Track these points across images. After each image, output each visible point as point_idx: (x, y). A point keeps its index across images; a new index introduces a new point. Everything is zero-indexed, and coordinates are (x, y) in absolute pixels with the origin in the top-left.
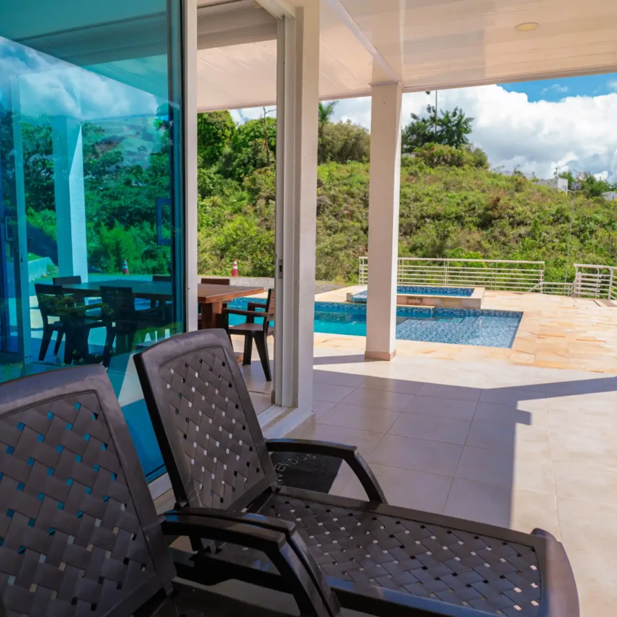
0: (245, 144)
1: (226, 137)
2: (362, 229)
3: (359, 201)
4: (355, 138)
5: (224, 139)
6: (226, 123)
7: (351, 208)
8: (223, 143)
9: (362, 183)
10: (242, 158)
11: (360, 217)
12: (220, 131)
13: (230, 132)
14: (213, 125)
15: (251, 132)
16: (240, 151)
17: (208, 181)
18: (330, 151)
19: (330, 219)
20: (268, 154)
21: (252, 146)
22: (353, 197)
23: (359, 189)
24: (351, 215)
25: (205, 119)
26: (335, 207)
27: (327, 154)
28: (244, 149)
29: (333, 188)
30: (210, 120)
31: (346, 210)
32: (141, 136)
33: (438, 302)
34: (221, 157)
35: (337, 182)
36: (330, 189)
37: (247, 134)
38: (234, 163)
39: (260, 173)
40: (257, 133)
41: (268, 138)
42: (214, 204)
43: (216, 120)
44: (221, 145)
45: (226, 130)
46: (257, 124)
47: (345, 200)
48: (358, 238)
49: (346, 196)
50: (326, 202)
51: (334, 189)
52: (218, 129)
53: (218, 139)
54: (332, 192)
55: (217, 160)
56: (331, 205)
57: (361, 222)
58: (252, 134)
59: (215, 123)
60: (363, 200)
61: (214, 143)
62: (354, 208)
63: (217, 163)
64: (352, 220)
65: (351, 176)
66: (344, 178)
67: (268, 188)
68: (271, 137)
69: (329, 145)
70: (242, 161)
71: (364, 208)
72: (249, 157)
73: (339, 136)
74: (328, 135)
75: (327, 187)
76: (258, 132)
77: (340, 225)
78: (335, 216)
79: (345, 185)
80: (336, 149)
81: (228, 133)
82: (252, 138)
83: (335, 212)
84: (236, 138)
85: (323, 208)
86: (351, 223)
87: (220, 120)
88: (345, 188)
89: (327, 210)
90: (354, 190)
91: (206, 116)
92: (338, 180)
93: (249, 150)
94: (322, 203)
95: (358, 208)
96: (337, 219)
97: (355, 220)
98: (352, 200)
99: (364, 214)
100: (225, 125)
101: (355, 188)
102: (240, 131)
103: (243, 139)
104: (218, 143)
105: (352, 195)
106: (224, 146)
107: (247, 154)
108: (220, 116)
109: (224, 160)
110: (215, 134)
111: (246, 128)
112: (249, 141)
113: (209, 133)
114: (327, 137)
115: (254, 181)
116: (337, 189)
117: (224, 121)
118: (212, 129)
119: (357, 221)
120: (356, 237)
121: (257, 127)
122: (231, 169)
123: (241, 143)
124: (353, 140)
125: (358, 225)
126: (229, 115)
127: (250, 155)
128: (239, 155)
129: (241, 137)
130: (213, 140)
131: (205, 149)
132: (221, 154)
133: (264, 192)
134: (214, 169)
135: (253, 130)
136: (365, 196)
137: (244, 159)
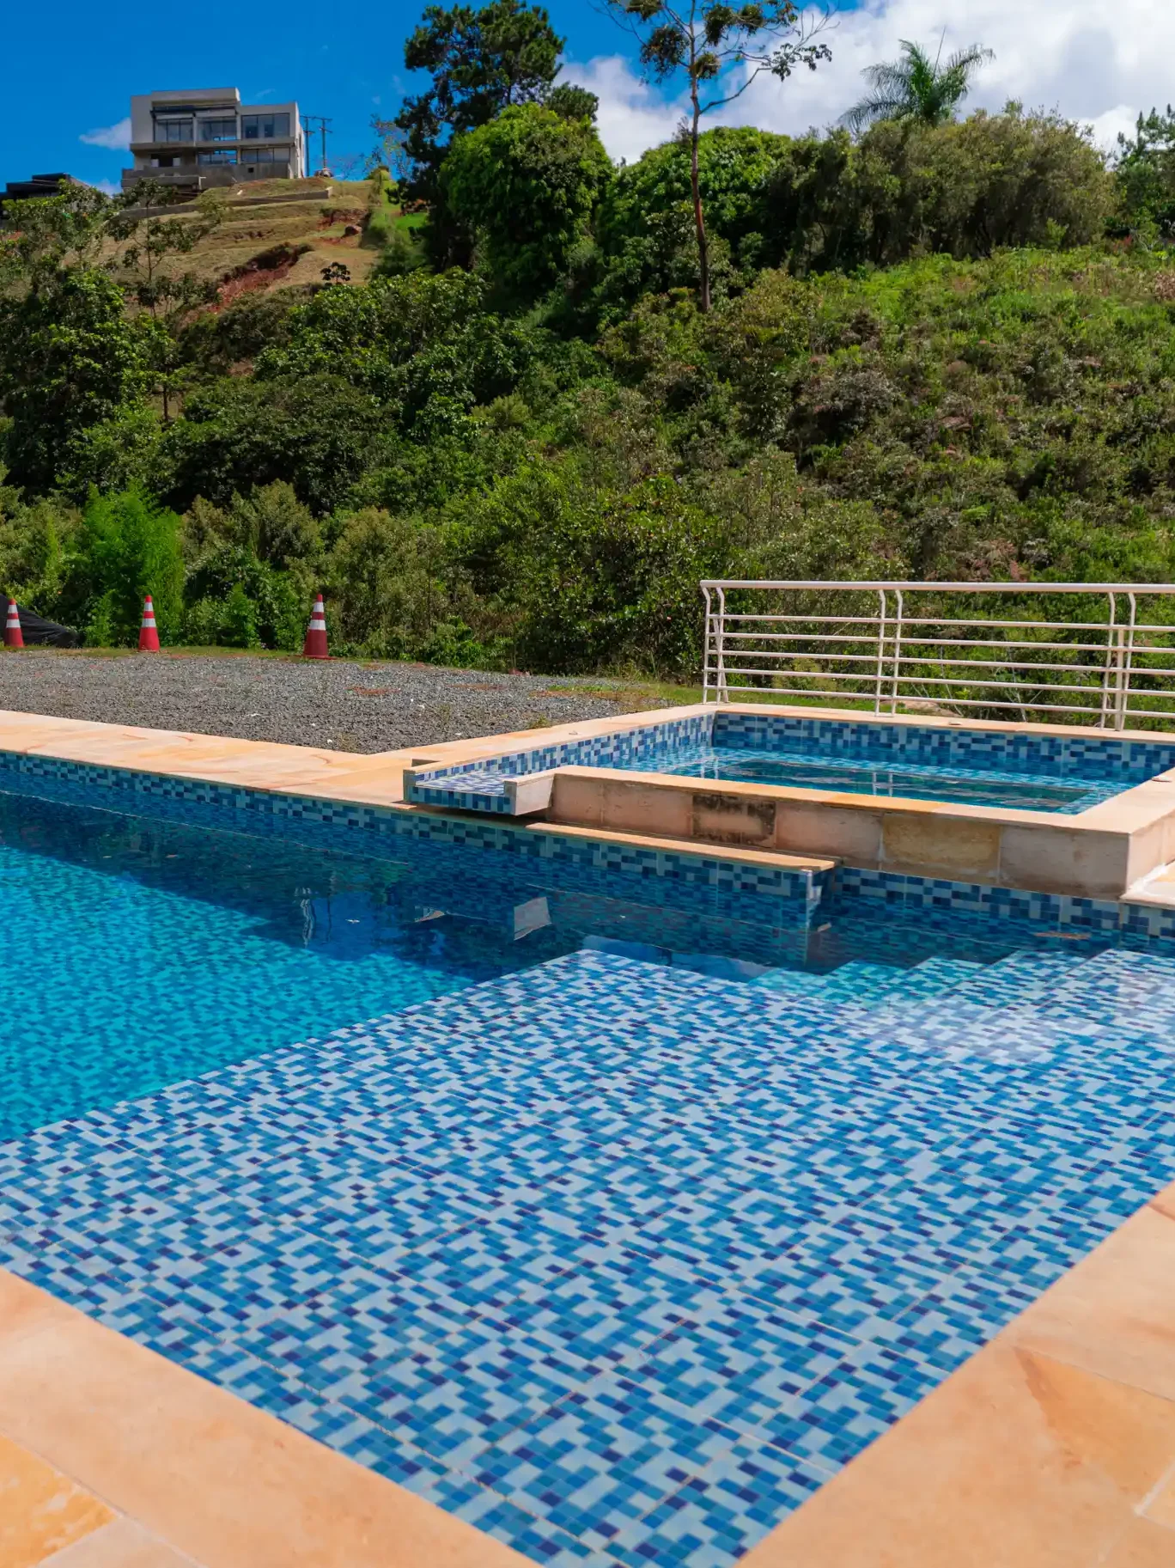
0: (635, 226)
1: (578, 209)
2: (1010, 479)
3: (1011, 379)
4: (1033, 165)
5: (572, 218)
6: (583, 164)
7: (975, 409)
8: (570, 230)
9: (1026, 318)
10: (621, 271)
11: (1007, 439)
12: (562, 191)
13: (594, 194)
14: (539, 176)
15: (655, 184)
16: (619, 250)
17: (500, 350)
18: (931, 217)
19: (887, 451)
20: (703, 247)
21: (655, 226)
22: (984, 369)
23: (1013, 338)
24: (973, 434)
25: (515, 161)
26: (913, 408)
27: (917, 227)
28: (629, 241)
29: (912, 341)
30: (532, 160)
31: (953, 414)
32: (356, 239)
33: (860, 837)
34: (563, 275)
35: (929, 320)
36: (901, 345)
37: (644, 193)
38: (598, 290)
39: (655, 309)
40: (677, 185)
41: (714, 198)
42: (503, 422)
43: (550, 158)
44: (563, 236)
45: (583, 188)
46: (677, 155)
47: (953, 382)
48: (992, 517)
49: (960, 365)
50: (879, 393)
51: (918, 348)
52: (555, 187)
53: (557, 221)
54: (906, 358)
55: (552, 285)
56: (897, 403)
57: (1008, 455)
58: (661, 189)
59: (546, 169)
60: (1026, 378)
61: (544, 231)
62: (986, 407)
63: (551, 293)
64: (973, 449)
65: (990, 293)
66: (959, 305)
67: (675, 357)
68: (724, 191)
69: (925, 198)
70: (622, 278)
71: (1027, 405)
72: (647, 267)
73: (967, 163)
74: (927, 163)
75: (892, 339)
76: (678, 179)
77: (926, 469)
78: (910, 439)
79: (962, 327)
80: (953, 210)
81: (587, 196)
82: (659, 204)
83: (910, 423)
84: (611, 211)
85: (867, 414)
86: (972, 460)
87: (563, 155)
88: (962, 338)
89: (878, 419)
90: (998, 344)
91: (518, 150)
92: (936, 311)
93: (648, 241)
94: (863, 396)
95: (1004, 405)
96: (918, 450)
97: (986, 451)
98: (981, 379)
99: (1025, 427)
100: (580, 172)
101: (998, 336)
102: (621, 184)
103: (630, 209)
104: (557, 232)
105: (981, 361)
106: (572, 240)
107: (639, 255)
108: (564, 145)
109: (571, 282)
110: (546, 204)
111: (642, 173)
112: (649, 211)
113: (528, 202)
114: (920, 171)
115: (632, 337)
116: (927, 343)
117: (577, 160)
118: (539, 188)
119: (994, 455)
120: (982, 511)
121: (679, 165)
122: (585, 309)
123: (622, 222)
124: (1026, 173)
125: (998, 466)
126: (594, 138)
127: (650, 260)
128: (614, 260)
129: (621, 204)
130: (539, 223)
131: (517, 253)
132: (563, 266)
133: (664, 370)
134: (540, 313)
135: (664, 176)
136: (1033, 363)
137: (630, 272)
